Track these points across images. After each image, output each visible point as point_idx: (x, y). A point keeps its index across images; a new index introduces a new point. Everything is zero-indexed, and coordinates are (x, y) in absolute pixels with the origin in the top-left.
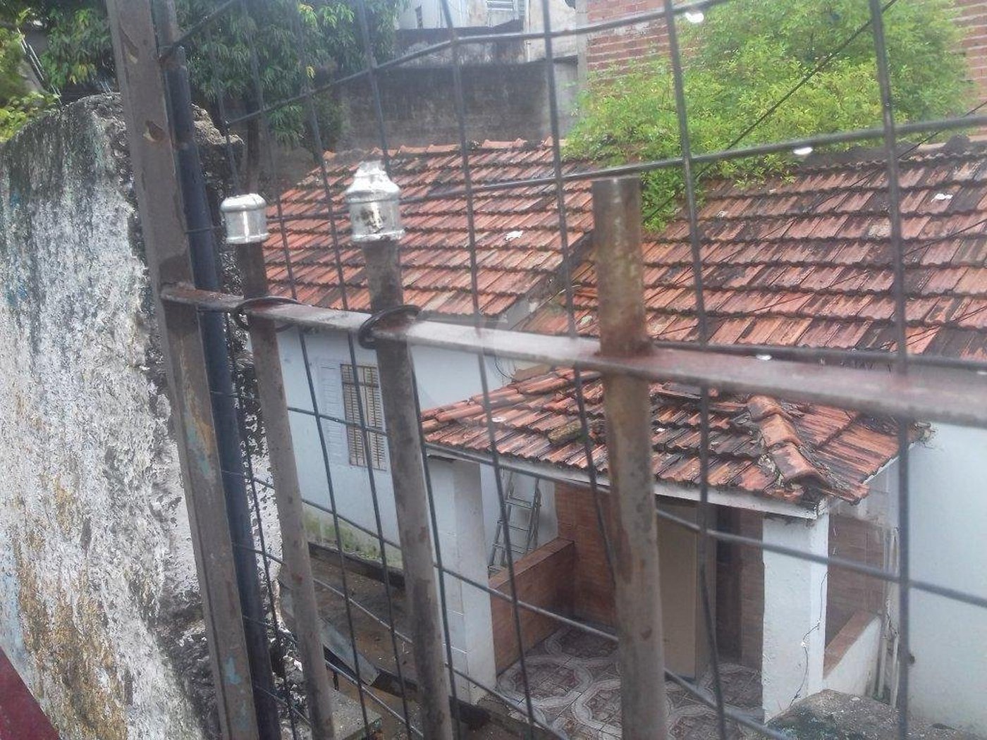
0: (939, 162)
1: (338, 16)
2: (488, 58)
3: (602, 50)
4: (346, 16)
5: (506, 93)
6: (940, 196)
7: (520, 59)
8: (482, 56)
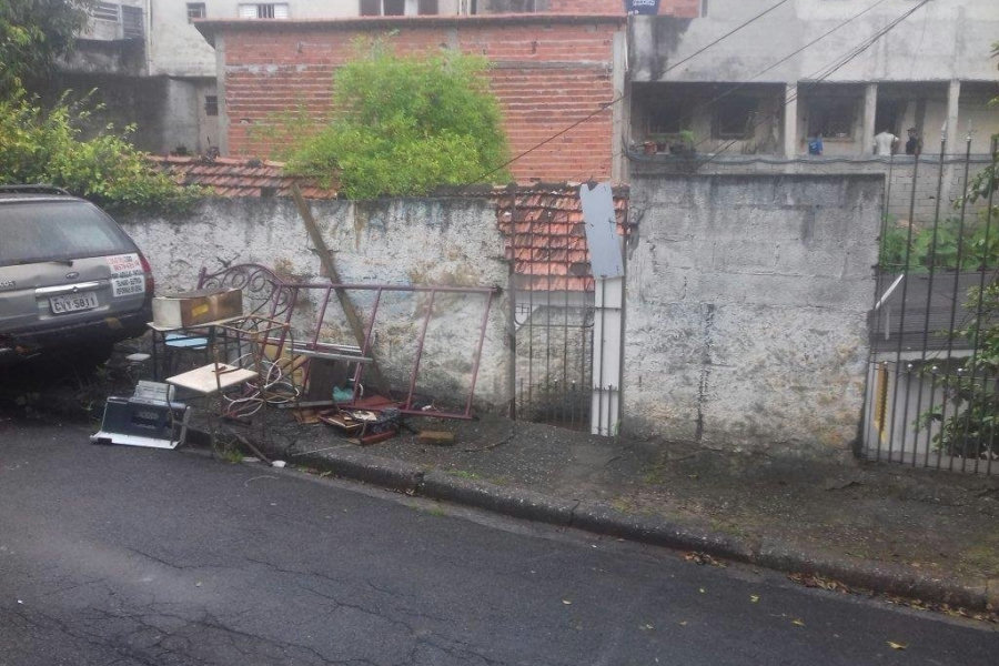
0: (504, 195)
1: (33, 35)
2: (114, 69)
3: (238, 82)
4: (39, 36)
5: (132, 101)
6: (507, 213)
7: (142, 73)
8: (109, 67)
